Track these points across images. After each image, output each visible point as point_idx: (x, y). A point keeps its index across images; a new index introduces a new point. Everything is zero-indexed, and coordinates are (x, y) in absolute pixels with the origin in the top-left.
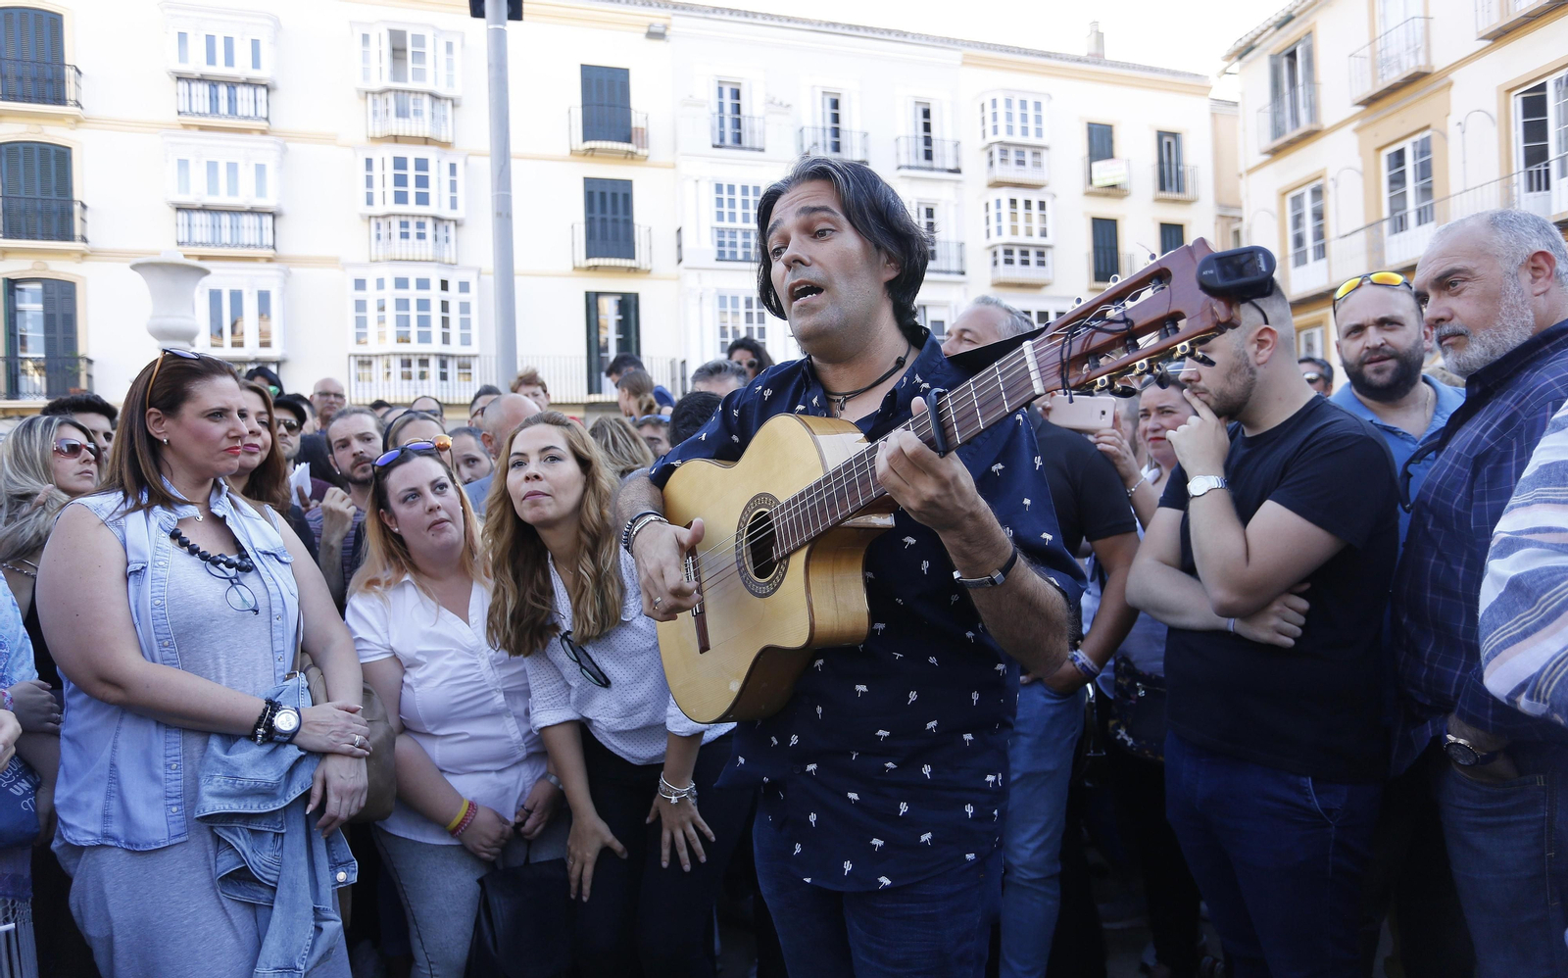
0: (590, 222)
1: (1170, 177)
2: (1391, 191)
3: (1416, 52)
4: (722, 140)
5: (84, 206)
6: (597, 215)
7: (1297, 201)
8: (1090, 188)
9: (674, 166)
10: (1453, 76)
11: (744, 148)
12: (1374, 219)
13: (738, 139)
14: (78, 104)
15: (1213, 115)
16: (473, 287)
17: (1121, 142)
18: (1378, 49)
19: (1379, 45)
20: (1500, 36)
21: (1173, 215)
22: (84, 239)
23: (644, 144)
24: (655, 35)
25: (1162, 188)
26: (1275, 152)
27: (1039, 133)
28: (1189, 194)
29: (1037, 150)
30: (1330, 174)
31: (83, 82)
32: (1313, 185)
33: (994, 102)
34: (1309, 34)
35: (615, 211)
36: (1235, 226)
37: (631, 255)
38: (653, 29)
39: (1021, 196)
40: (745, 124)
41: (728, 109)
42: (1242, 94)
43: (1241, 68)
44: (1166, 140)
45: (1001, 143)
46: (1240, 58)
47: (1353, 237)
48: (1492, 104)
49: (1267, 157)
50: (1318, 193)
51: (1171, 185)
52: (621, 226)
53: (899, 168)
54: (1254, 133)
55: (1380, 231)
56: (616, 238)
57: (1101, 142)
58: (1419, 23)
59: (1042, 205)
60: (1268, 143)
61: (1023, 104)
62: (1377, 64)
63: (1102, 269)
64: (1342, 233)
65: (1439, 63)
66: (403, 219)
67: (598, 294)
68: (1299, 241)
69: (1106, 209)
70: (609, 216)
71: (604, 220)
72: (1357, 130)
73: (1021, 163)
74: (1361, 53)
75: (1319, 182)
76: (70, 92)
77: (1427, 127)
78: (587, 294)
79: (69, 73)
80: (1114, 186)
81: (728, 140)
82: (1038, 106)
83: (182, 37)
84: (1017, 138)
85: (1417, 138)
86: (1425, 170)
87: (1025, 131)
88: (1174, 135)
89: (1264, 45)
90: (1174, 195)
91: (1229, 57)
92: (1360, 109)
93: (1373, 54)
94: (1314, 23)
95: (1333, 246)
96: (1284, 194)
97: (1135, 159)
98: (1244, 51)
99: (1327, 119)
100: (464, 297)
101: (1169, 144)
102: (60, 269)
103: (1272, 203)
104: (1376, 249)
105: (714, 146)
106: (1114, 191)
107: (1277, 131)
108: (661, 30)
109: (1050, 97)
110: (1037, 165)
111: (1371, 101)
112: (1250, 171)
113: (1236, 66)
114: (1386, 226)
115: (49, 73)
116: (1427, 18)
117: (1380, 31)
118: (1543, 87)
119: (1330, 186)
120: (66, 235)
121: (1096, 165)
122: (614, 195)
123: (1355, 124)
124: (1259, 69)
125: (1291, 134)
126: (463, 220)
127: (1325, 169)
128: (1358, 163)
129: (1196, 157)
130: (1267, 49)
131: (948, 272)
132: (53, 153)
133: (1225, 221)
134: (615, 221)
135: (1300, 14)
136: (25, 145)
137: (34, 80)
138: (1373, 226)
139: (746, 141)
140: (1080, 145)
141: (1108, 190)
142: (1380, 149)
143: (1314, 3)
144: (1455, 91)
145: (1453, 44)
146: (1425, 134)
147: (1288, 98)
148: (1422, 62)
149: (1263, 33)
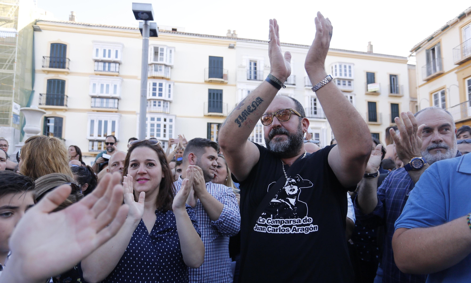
0: (210, 102)
1: (394, 89)
2: (469, 92)
4: (250, 78)
5: (67, 97)
6: (212, 100)
7: (436, 96)
8: (367, 93)
9: (235, 86)
11: (257, 80)
12: (463, 101)
13: (255, 78)
14: (68, 69)
15: (408, 69)
16: (174, 121)
17: (378, 78)
18: (463, 46)
21: (395, 101)
22: (66, 106)
23: (227, 79)
24: (231, 47)
25: (391, 92)
26: (428, 80)
27: (350, 75)
28: (401, 94)
29: (350, 81)
30: (447, 87)
31: (70, 63)
32: (442, 91)
33: (336, 66)
34: (439, 43)
35: (217, 99)
36: (416, 105)
37: (221, 112)
38: (231, 46)
40: (258, 73)
41: (253, 68)
42: (417, 62)
43: (416, 54)
44: (392, 77)
45: (338, 78)
46: (416, 51)
47: (455, 107)
49: (425, 82)
50: (443, 93)
51: (394, 91)
52: (219, 104)
53: (305, 86)
54: (421, 74)
55: (465, 105)
56: (217, 107)
57: (371, 78)
59: (351, 98)
60: (425, 77)
61: (345, 67)
62: (463, 51)
63: (371, 118)
64: (452, 106)
66: (155, 100)
67: (211, 123)
69: (372, 99)
70: (215, 100)
71: (214, 101)
72: (456, 73)
73: (345, 85)
74: (457, 48)
75: (444, 90)
76: (67, 65)
78: (208, 123)
79: (67, 60)
81: (253, 77)
82: (350, 67)
83: (97, 50)
84: (343, 77)
87: (346, 75)
88: (395, 76)
89: (424, 47)
90: (395, 95)
91: (411, 51)
92: (457, 66)
93: (462, 48)
94: (441, 39)
96: (432, 94)
97: (382, 83)
98: (417, 49)
99: (446, 69)
100: (171, 123)
101: (394, 79)
102: (59, 114)
103: (427, 97)
104: (464, 111)
105: (248, 80)
106: (375, 93)
107: (429, 73)
108: (233, 46)
109: (354, 64)
110: (350, 85)
111: (461, 63)
112: (420, 86)
113: (414, 54)
114: (468, 104)
115: (62, 60)
117: (464, 40)
119: (447, 91)
120: (62, 104)
121: (369, 85)
122: (217, 94)
123: (456, 71)
124: (423, 55)
125: (433, 74)
126: (172, 101)
127: (445, 86)
128: (457, 83)
129: (403, 81)
131: (320, 118)
132: (61, 82)
133: (413, 103)
134: (217, 102)
135: (436, 36)
136: (54, 80)
137: (58, 62)
138: (463, 104)
139: (258, 78)
140: (364, 79)
141: (373, 93)
142: (465, 79)
143: (440, 33)
147: (432, 63)
149: (423, 43)
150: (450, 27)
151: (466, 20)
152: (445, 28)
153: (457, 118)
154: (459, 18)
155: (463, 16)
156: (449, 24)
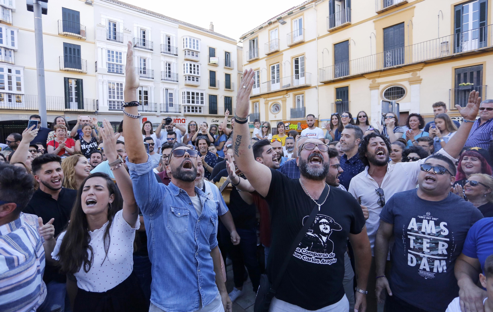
0: (66, 57)
1: (227, 63)
2: (272, 75)
3: (277, 46)
4: (110, 38)
6: (69, 55)
8: (209, 63)
9: (94, 43)
10: (284, 53)
11: (117, 41)
12: (269, 80)
13: (115, 39)
15: (237, 49)
16: (22, 72)
17: (217, 53)
18: (270, 44)
20: (291, 46)
21: (228, 72)
23: (85, 36)
24: (89, 4)
25: (226, 65)
26: (250, 62)
27: (197, 48)
28: (232, 67)
29: (197, 52)
30: (261, 69)
32: (257, 70)
33: (187, 39)
34: (257, 37)
35: (75, 54)
37: (80, 68)
38: (88, 2)
39: (193, 63)
40: (117, 34)
41: (112, 29)
43: (243, 42)
44: (227, 54)
45: (188, 49)
46: (243, 39)
47: (265, 84)
48: (290, 60)
49: (248, 63)
50: (258, 72)
51: (228, 65)
52: (77, 59)
53: (161, 52)
54: (246, 56)
56: (75, 62)
57: (212, 52)
58: (277, 40)
59: (198, 66)
60: (248, 60)
62: (270, 47)
63: (212, 83)
64: (263, 82)
65: (281, 49)
67: (69, 78)
69: (213, 69)
70: (72, 55)
71: (71, 57)
72: (266, 60)
73: (193, 55)
74: (267, 44)
77: (279, 62)
78: (65, 78)
80: (215, 63)
81: (112, 38)
82: (197, 41)
84: (192, 49)
85: (277, 64)
86: (278, 71)
87: (194, 47)
88: (229, 53)
89: (248, 37)
90: (229, 67)
91: (241, 39)
92: (267, 56)
94: (258, 35)
95: (261, 85)
97: (220, 58)
98: (244, 38)
99: (260, 56)
100: (18, 75)
101: (228, 55)
104: (269, 87)
105: (107, 39)
106: (215, 65)
107: (250, 58)
108: (90, 2)
109: (200, 40)
110: (197, 56)
111: (269, 55)
112: (245, 65)
114: (271, 82)
116: (279, 39)
117: (270, 40)
118: (298, 58)
119: (261, 71)
121: (211, 58)
122: (75, 49)
124: (247, 42)
125: (253, 59)
126: (17, 50)
128: (266, 67)
129: (233, 58)
130: (249, 38)
131: (174, 81)
133: (240, 75)
134: (75, 57)
135: (255, 32)
138: (268, 82)
139: (118, 39)
140: (207, 53)
141: (213, 64)
142: (270, 65)
143: (258, 31)
144: (284, 56)
145: (283, 46)
146: (278, 64)
147: (253, 50)
148: (278, 48)
149: (248, 34)
150: (264, 28)
151: (272, 26)
152: (261, 28)
153: (265, 91)
154: (269, 24)
155: (270, 24)
156: (263, 26)
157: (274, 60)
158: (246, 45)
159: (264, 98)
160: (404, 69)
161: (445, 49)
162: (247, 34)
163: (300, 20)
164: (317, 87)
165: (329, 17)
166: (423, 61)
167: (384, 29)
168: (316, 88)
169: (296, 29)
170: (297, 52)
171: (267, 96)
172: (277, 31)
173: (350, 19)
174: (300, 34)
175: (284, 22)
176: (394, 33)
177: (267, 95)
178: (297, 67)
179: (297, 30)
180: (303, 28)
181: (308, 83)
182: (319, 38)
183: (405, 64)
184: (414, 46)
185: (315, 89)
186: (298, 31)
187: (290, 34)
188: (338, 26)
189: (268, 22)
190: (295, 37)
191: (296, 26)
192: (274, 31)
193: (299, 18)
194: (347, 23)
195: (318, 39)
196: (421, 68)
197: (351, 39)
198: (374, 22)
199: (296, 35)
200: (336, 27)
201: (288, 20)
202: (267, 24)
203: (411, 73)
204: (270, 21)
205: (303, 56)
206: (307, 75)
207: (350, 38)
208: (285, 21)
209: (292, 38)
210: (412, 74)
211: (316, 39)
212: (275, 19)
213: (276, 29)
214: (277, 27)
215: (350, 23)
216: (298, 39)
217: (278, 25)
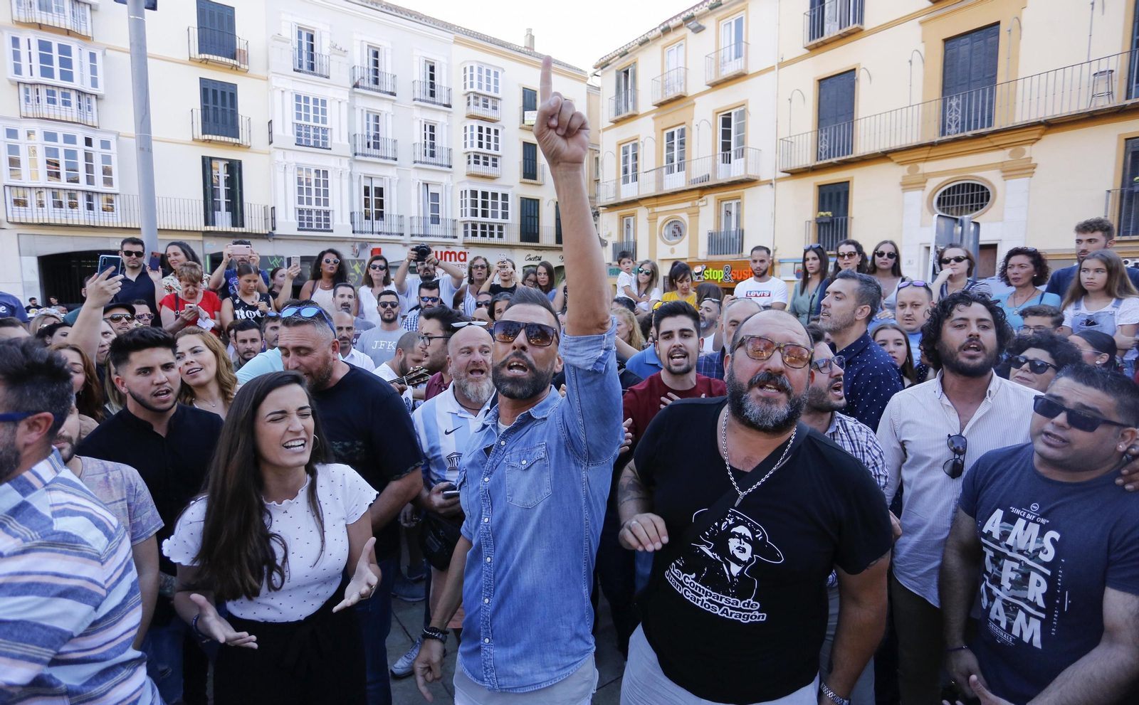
0: (204, 109)
2: (667, 152)
3: (681, 84)
4: (300, 66)
6: (210, 105)
7: (625, 149)
8: (523, 125)
9: (267, 79)
10: (696, 100)
11: (314, 74)
12: (659, 165)
13: (311, 68)
15: (588, 93)
18: (665, 79)
19: (666, 77)
20: (715, 85)
23: (244, 62)
26: (617, 122)
27: (496, 90)
29: (495, 100)
30: (641, 139)
32: (633, 142)
33: (472, 68)
34: (635, 63)
35: (223, 104)
37: (236, 136)
39: (485, 125)
40: (316, 58)
41: (305, 47)
43: (603, 73)
45: (474, 92)
46: (602, 69)
47: (650, 173)
48: (710, 118)
49: (612, 124)
50: (635, 146)
52: (228, 115)
53: (415, 100)
54: (606, 112)
55: (662, 172)
56: (224, 121)
57: (530, 99)
58: (683, 70)
59: (496, 132)
60: (613, 117)
62: (665, 87)
63: (528, 171)
64: (645, 170)
65: (690, 93)
66: (50, 88)
67: (211, 158)
68: (626, 171)
70: (219, 106)
71: (215, 109)
72: (654, 118)
73: (486, 106)
74: (657, 79)
77: (684, 123)
78: (204, 158)
81: (305, 67)
82: (496, 74)
84: (484, 91)
85: (680, 127)
86: (682, 143)
87: (488, 88)
89: (613, 64)
91: (596, 67)
92: (656, 108)
93: (663, 81)
94: (637, 58)
95: (641, 176)
96: (620, 145)
98: (604, 65)
99: (641, 109)
103: (614, 148)
104: (660, 181)
105: (294, 70)
107: (618, 112)
109: (503, 70)
110: (495, 109)
111: (661, 105)
113: (600, 72)
114: (665, 169)
116: (686, 69)
117: (666, 71)
118: (730, 114)
119: (641, 144)
121: (528, 112)
122: (223, 93)
124: (611, 76)
125: (624, 114)
126: (102, 95)
127: (639, 135)
128: (653, 135)
130: (615, 67)
131: (441, 165)
134: (224, 110)
135: (630, 52)
138: (658, 169)
139: (317, 70)
140: (519, 100)
142: (663, 130)
143: (637, 48)
144: (696, 108)
145: (696, 84)
146: (683, 126)
147: (623, 94)
148: (683, 90)
149: (614, 57)
150: (651, 43)
151: (671, 37)
152: (645, 42)
153: (650, 190)
154: (663, 31)
155: (666, 31)
156: (649, 38)
157: (673, 117)
158: (607, 82)
159: (647, 207)
160: (992, 140)
161: (1102, 88)
162: (611, 56)
163: (739, 23)
164: (774, 182)
165: (809, 14)
166: (1042, 120)
167: (946, 41)
168: (771, 184)
169: (727, 44)
170: (727, 98)
171: (654, 202)
172: (682, 50)
173: (860, 17)
174: (738, 56)
175: (700, 26)
176: (971, 51)
177: (655, 200)
178: (726, 135)
179: (730, 46)
180: (744, 40)
181: (752, 173)
182: (782, 65)
183: (996, 127)
184: (1020, 82)
185: (768, 186)
186: (733, 47)
187: (713, 56)
188: (831, 36)
189: (662, 27)
190: (724, 62)
191: (728, 36)
192: (675, 48)
193: (737, 16)
194: (852, 26)
195: (779, 69)
196: (1036, 137)
197: (862, 66)
198: (921, 23)
199: (727, 58)
200: (826, 37)
201: (709, 23)
202: (659, 31)
203: (1008, 151)
204: (666, 25)
205: (742, 109)
206: (750, 153)
207: (859, 64)
208: (702, 24)
209: (717, 66)
210: (1012, 152)
211: (776, 67)
212: (679, 21)
213: (681, 45)
214: (683, 38)
215: (861, 27)
216: (730, 69)
217: (686, 35)
